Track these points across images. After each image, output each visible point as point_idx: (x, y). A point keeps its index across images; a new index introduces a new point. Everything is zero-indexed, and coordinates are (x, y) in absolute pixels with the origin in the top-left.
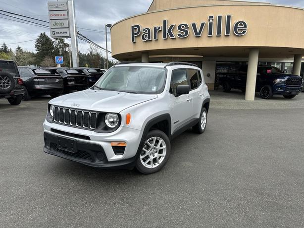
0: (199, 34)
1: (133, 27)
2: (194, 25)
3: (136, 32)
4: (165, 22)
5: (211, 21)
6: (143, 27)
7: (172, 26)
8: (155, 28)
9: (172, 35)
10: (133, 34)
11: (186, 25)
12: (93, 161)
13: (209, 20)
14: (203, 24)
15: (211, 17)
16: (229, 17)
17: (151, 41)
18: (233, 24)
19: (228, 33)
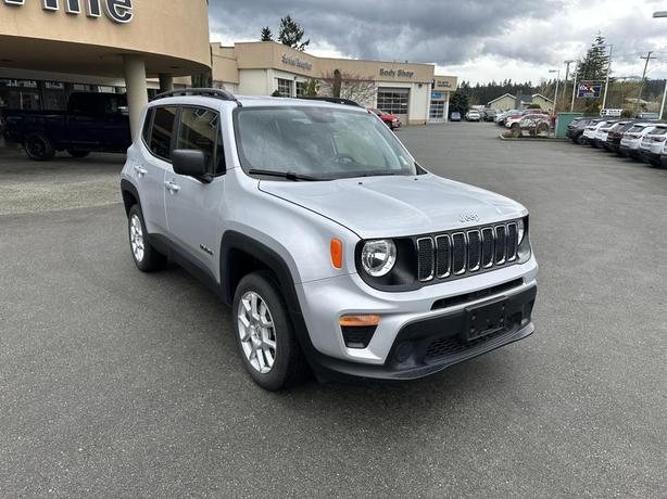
19: (95, 10)
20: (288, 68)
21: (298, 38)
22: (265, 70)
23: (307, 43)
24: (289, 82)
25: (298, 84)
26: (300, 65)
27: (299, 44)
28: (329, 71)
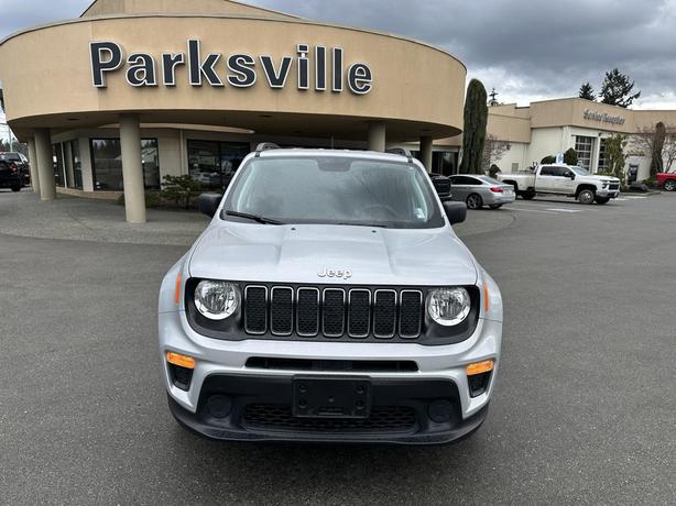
0: (280, 82)
1: (95, 47)
2: (267, 61)
3: (105, 61)
4: (193, 45)
5: (303, 55)
6: (128, 49)
7: (212, 58)
8: (167, 58)
9: (214, 79)
10: (97, 66)
11: (249, 59)
12: (423, 428)
13: (300, 54)
14: (287, 61)
15: (303, 48)
16: (338, 52)
17: (156, 86)
18: (346, 66)
19: (338, 86)
20: (591, 124)
21: (625, 92)
22: (561, 127)
23: (637, 96)
24: (591, 139)
25: (603, 140)
26: (607, 120)
27: (625, 98)
28: (651, 125)
